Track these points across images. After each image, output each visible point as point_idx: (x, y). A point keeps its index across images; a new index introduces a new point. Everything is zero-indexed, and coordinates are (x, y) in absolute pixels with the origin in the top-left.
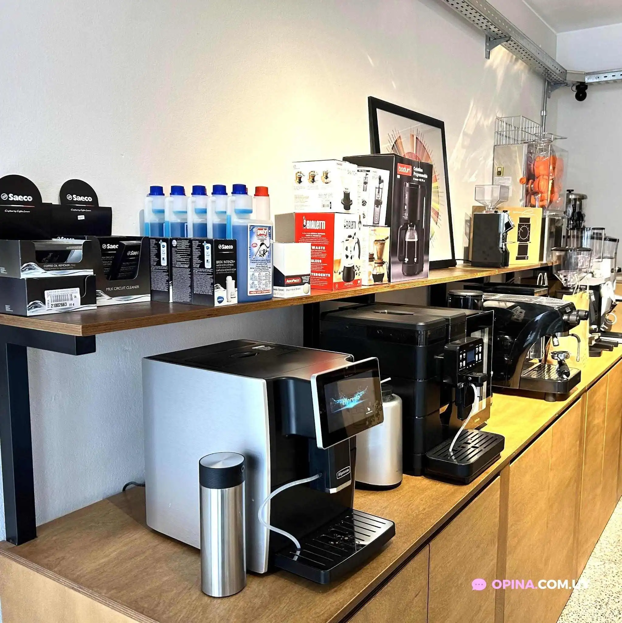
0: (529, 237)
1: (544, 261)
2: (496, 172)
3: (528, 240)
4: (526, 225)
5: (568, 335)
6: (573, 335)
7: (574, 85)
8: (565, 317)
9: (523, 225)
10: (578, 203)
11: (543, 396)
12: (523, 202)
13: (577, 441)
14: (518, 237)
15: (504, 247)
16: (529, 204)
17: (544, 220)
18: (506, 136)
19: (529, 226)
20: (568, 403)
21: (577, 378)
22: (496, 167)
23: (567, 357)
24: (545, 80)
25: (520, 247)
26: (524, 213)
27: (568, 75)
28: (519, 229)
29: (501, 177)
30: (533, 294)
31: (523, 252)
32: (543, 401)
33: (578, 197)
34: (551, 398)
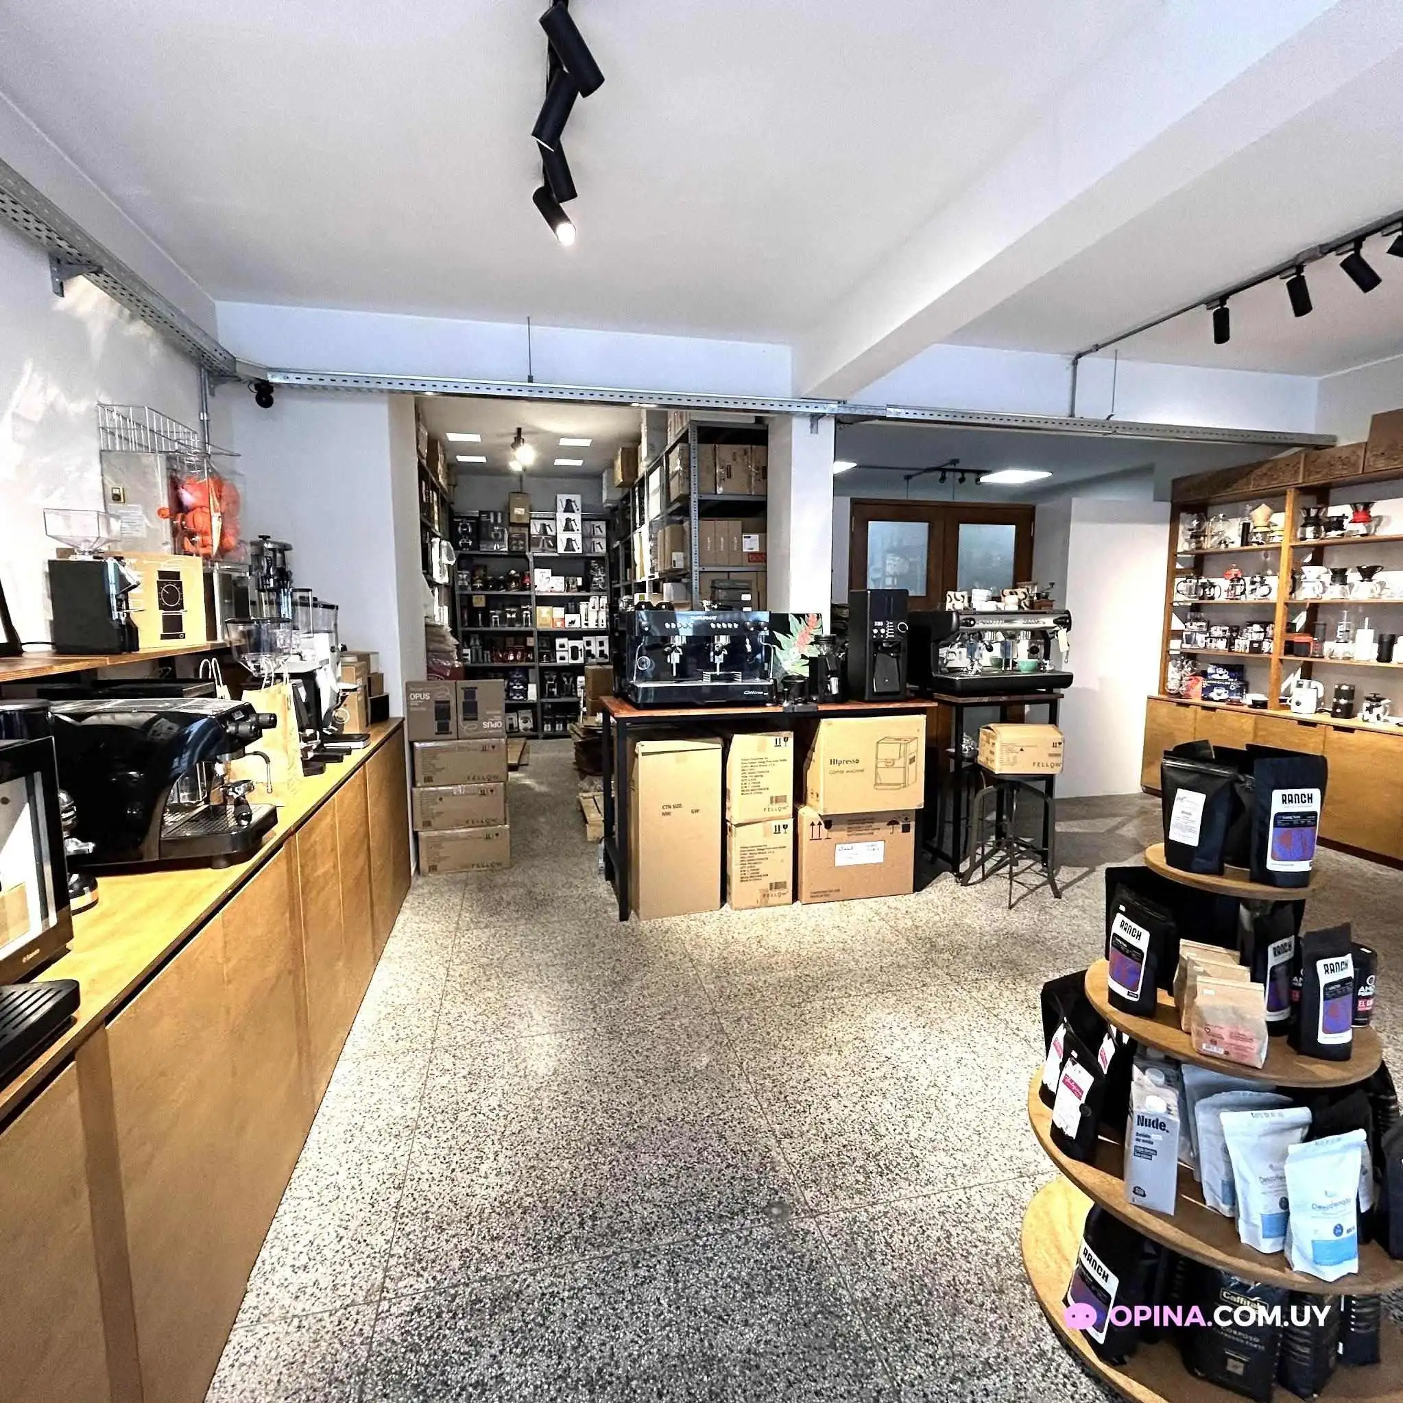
0: (182, 602)
1: (220, 640)
2: (110, 496)
3: (182, 607)
4: (172, 583)
5: (245, 755)
6: (255, 753)
7: (251, 382)
8: (231, 729)
9: (167, 583)
10: (279, 555)
11: (206, 862)
12: (169, 547)
13: (283, 914)
14: (160, 602)
15: (123, 619)
16: (179, 550)
17: (208, 578)
18: (120, 437)
19: (180, 585)
20: (253, 865)
21: (271, 818)
22: (109, 486)
23: (250, 789)
24: (200, 366)
25: (165, 618)
26: (165, 563)
27: (238, 366)
28: (159, 590)
29: (121, 505)
30: (180, 694)
31: (173, 627)
32: (210, 870)
33: (277, 546)
34: (223, 863)
